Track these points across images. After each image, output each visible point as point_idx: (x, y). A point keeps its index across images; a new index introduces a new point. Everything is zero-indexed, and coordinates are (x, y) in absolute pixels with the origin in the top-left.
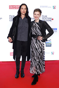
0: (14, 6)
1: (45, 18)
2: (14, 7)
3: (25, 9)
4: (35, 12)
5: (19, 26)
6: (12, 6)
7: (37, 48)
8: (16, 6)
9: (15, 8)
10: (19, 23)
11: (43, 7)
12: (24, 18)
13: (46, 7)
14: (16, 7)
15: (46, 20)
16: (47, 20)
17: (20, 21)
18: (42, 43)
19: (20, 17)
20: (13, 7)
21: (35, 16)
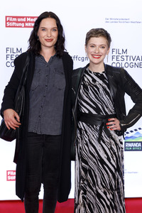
0: (22, 20)
1: (120, 59)
2: (22, 22)
3: (53, 29)
4: (92, 39)
5: (35, 83)
6: (15, 19)
7: (104, 156)
8: (28, 19)
9: (23, 25)
10: (36, 74)
11: (115, 21)
12: (52, 58)
13: (126, 21)
14: (26, 22)
15: (124, 62)
16: (129, 65)
17: (37, 68)
18: (118, 138)
19: (39, 55)
20: (17, 22)
21: (92, 50)
